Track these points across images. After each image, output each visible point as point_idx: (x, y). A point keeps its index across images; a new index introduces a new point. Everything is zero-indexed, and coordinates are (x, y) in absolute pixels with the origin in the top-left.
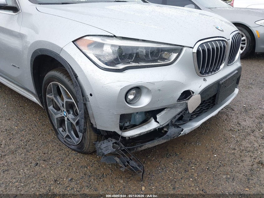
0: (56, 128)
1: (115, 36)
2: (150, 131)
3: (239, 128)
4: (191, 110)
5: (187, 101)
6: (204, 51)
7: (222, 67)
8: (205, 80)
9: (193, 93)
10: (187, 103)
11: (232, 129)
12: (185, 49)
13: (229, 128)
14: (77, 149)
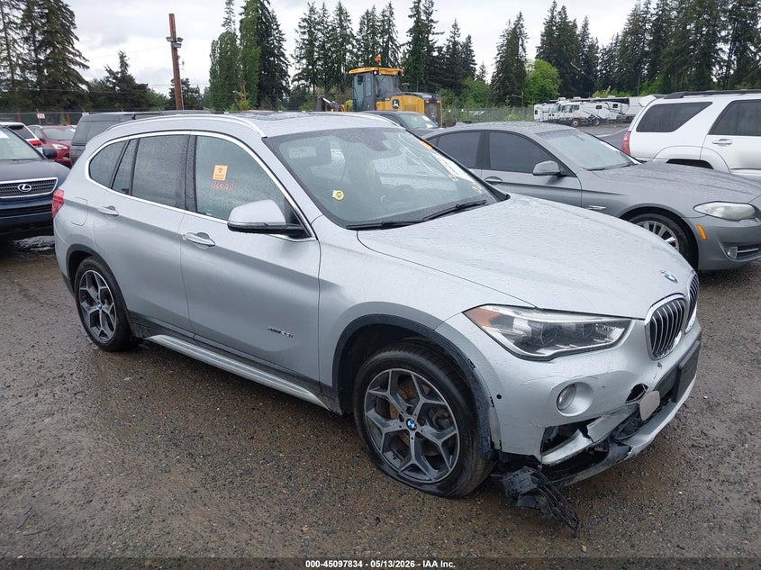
0: (381, 452)
1: (536, 308)
2: (577, 452)
3: (706, 442)
4: (644, 417)
5: (638, 402)
6: (658, 320)
7: (677, 339)
8: (660, 365)
9: (646, 387)
10: (638, 405)
11: (695, 444)
12: (634, 321)
13: (690, 443)
14: (437, 491)
